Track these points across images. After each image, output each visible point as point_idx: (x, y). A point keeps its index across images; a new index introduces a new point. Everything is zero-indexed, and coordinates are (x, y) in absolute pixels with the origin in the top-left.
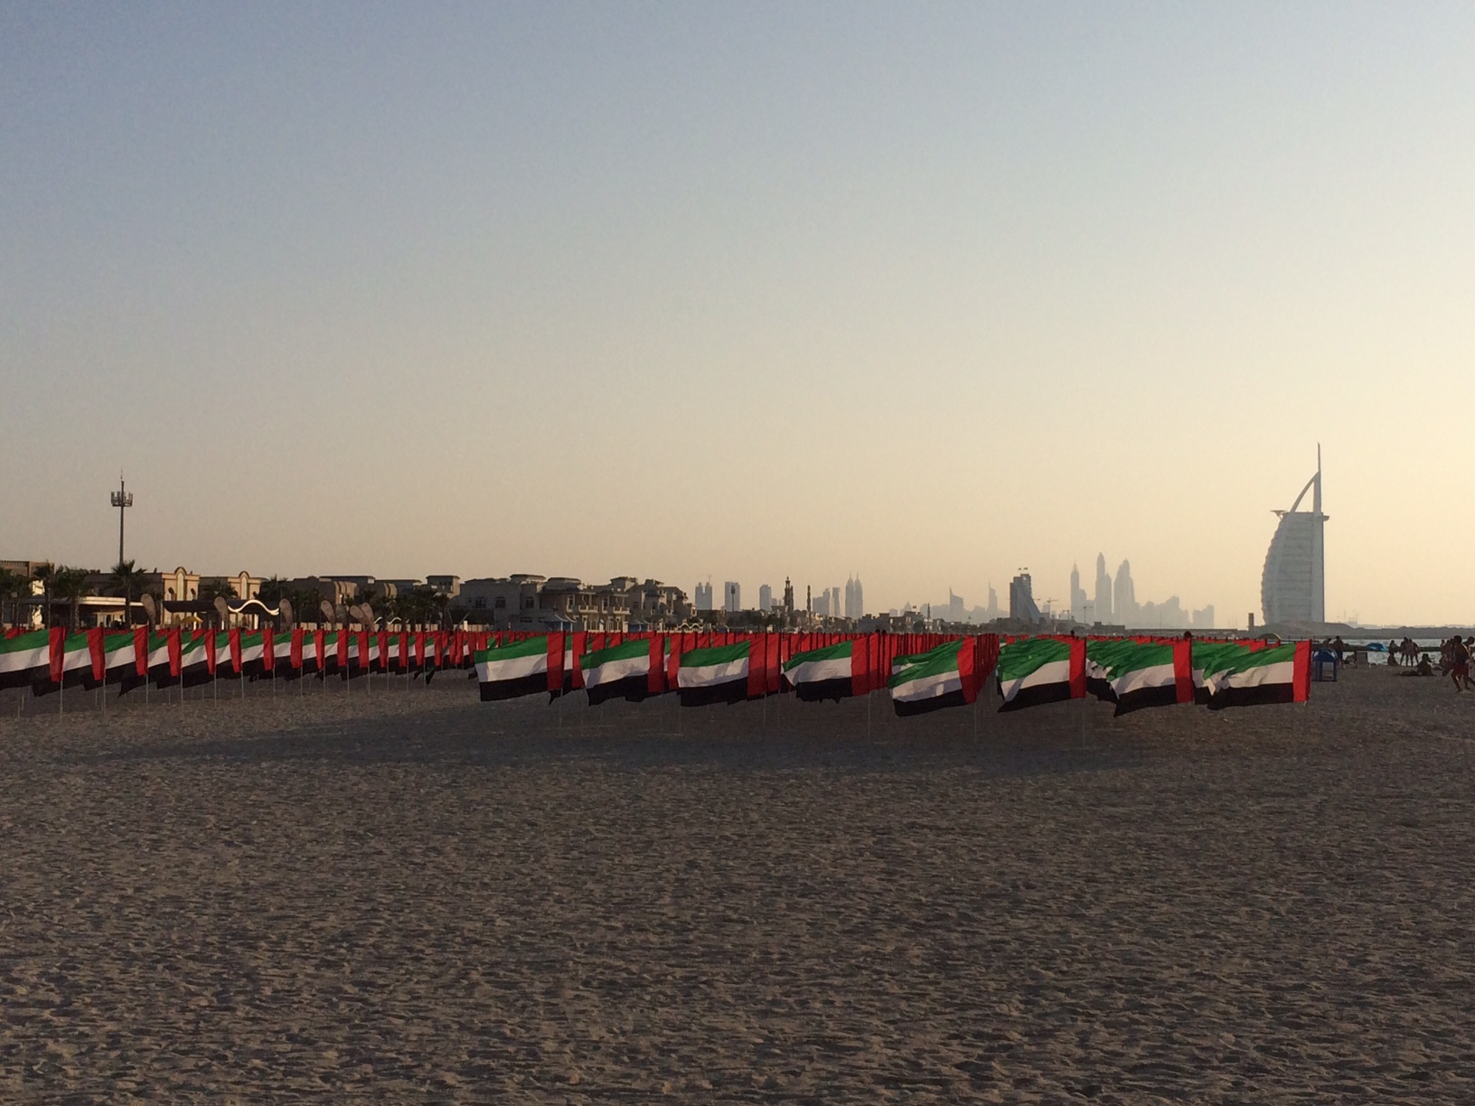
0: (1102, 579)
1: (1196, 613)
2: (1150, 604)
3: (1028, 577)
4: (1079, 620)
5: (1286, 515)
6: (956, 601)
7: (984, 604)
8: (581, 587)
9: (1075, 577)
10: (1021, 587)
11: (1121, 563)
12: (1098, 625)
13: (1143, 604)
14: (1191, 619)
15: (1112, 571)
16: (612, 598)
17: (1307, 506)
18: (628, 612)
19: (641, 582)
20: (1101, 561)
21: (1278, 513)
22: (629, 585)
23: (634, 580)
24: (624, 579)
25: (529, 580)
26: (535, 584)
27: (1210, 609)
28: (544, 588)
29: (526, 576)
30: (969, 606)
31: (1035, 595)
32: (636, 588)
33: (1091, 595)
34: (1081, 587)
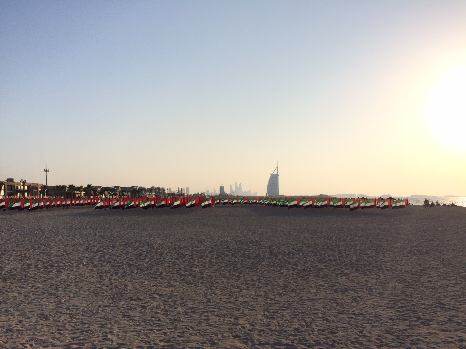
0: (236, 187)
1: (254, 193)
2: (245, 192)
3: (223, 186)
4: (233, 194)
5: (271, 174)
6: (208, 191)
7: (213, 192)
8: (146, 189)
9: (231, 186)
10: (222, 188)
11: (240, 183)
12: (238, 196)
13: (244, 192)
14: (253, 194)
15: (238, 185)
16: (152, 191)
17: (275, 173)
18: (155, 194)
19: (156, 187)
20: (236, 183)
21: (270, 174)
22: (154, 188)
23: (155, 187)
24: (153, 187)
25: (135, 187)
26: (137, 188)
27: (256, 192)
28: (139, 189)
29: (135, 186)
30: (210, 192)
31: (224, 190)
32: (155, 189)
33: (234, 190)
34: (232, 188)
